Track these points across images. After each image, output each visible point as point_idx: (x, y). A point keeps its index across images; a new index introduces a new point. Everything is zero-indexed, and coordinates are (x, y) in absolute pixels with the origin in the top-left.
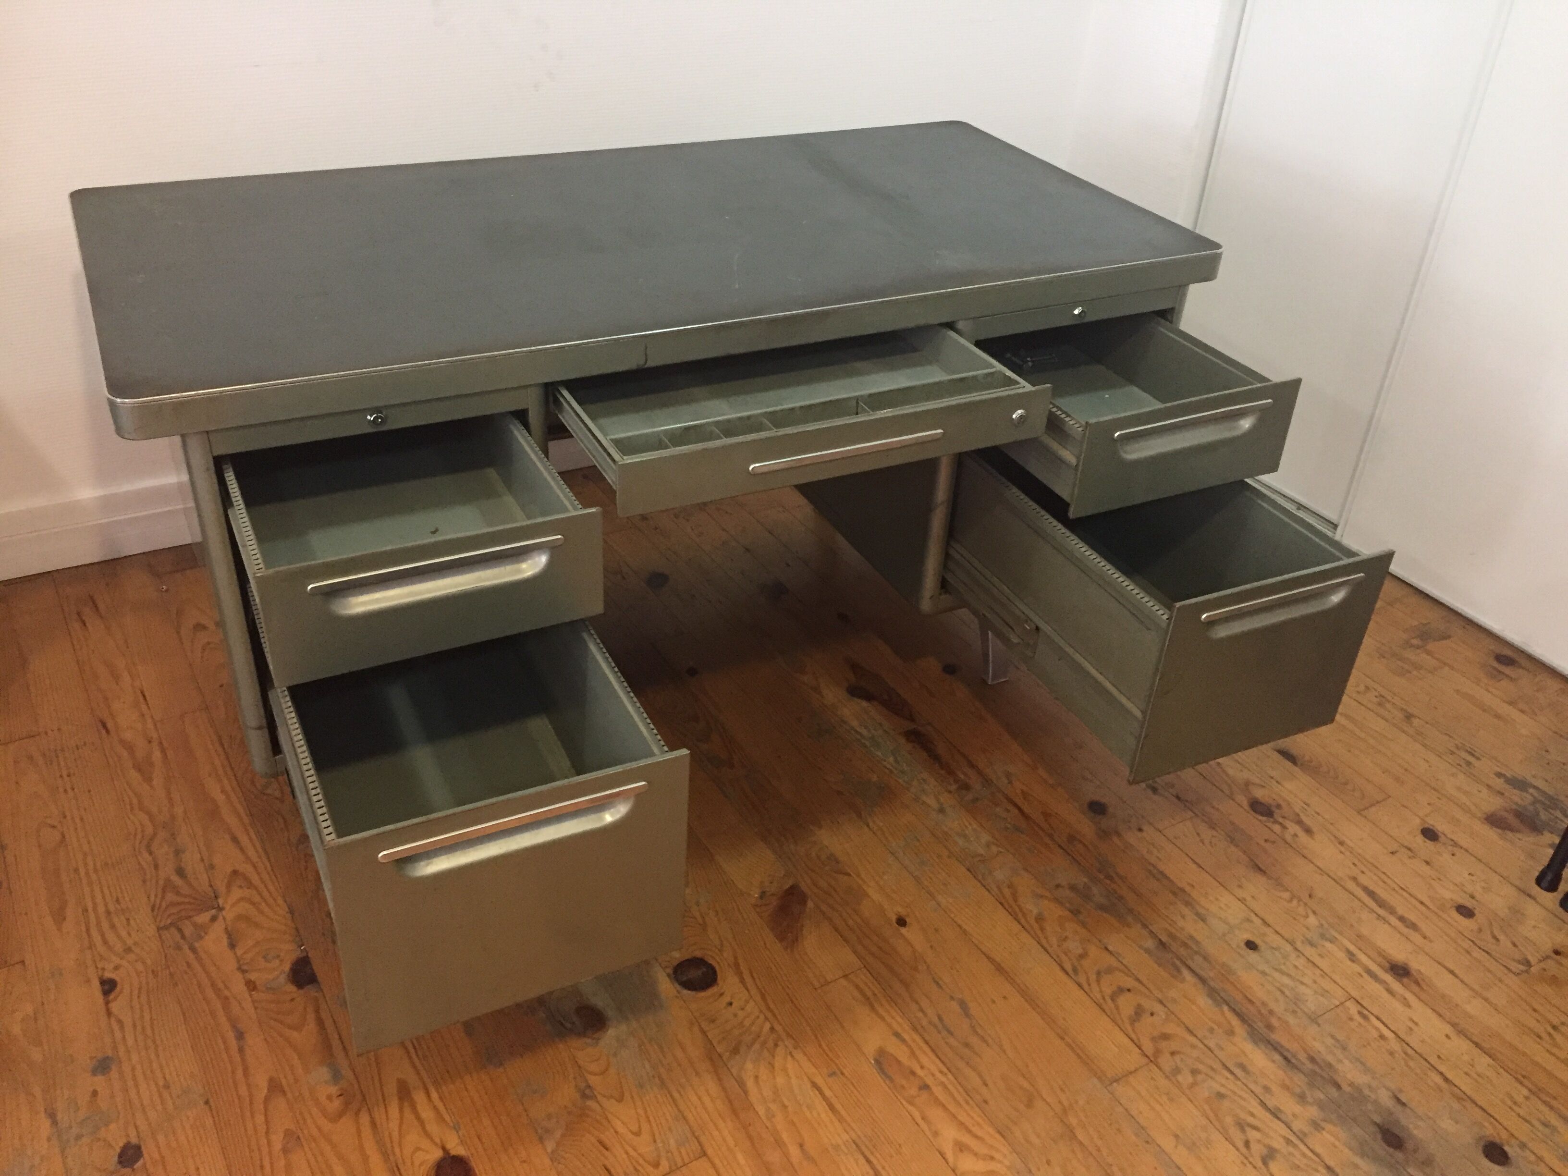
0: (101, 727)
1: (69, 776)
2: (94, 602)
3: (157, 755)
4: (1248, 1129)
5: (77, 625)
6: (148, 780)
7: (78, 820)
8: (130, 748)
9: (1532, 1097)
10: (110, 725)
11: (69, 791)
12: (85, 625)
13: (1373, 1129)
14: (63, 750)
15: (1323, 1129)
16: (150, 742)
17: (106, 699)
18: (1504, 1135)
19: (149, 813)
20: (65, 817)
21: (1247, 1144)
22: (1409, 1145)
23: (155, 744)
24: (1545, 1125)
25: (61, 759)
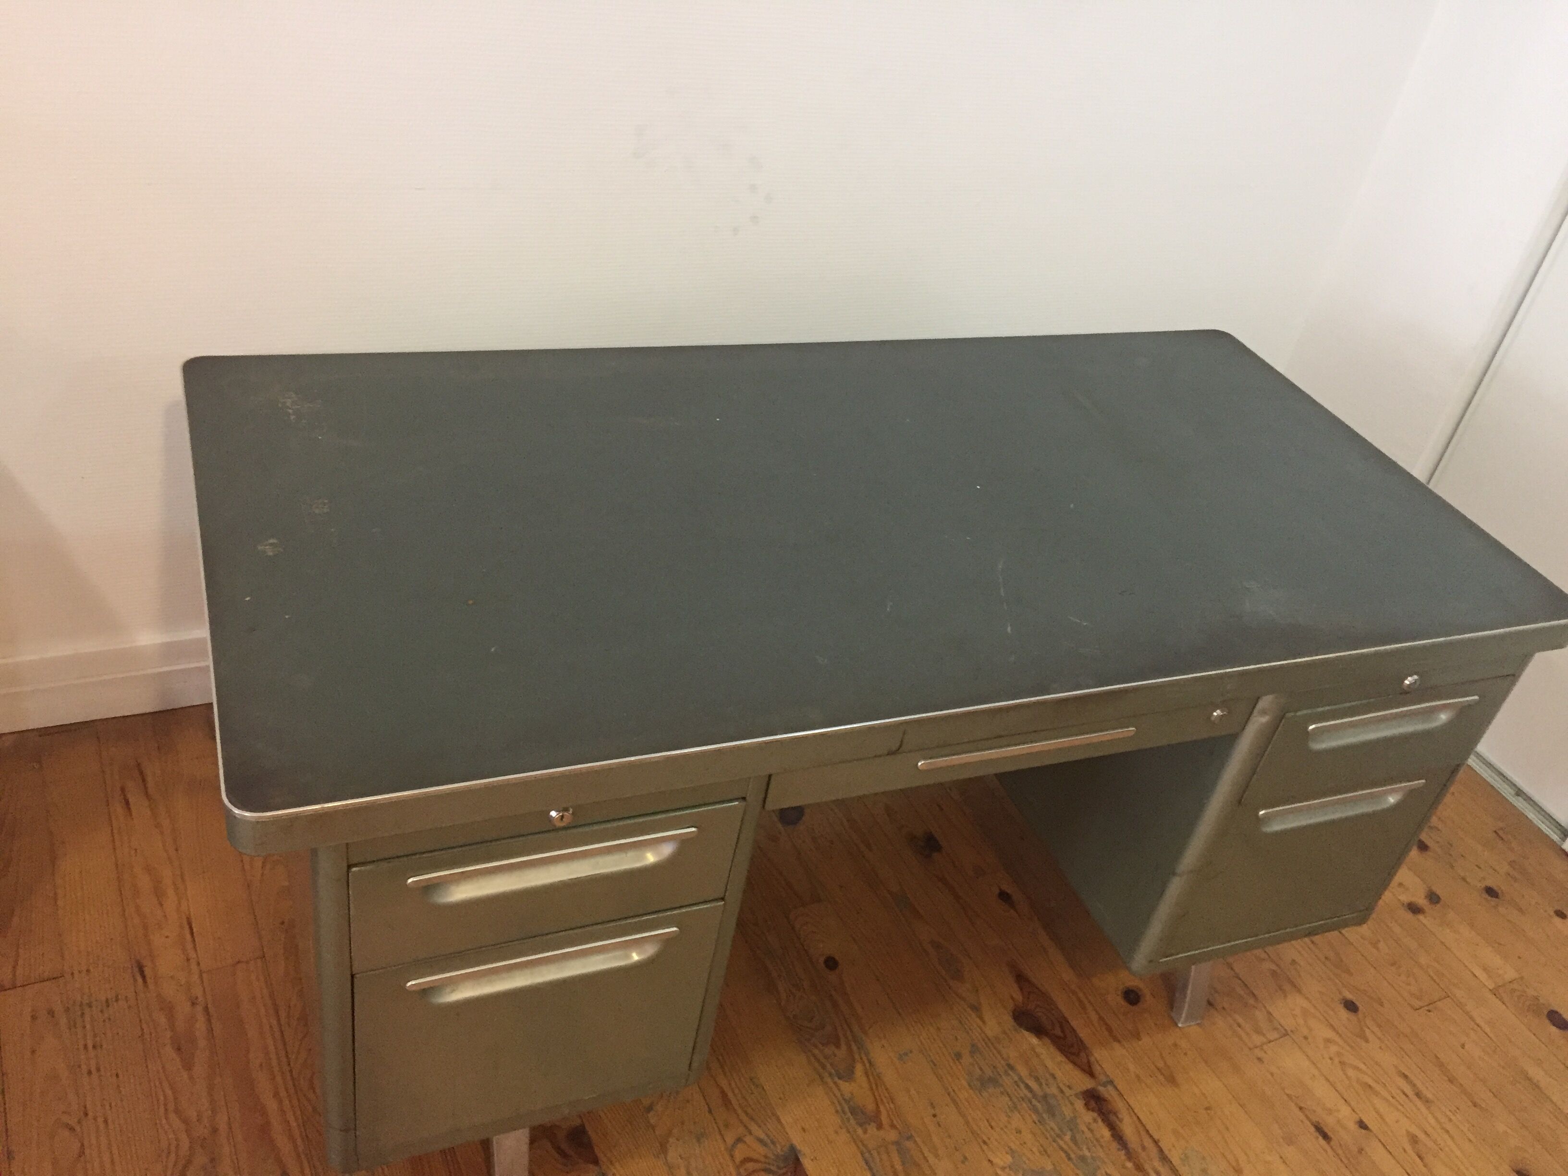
0: (136, 970)
1: (94, 1047)
2: (141, 773)
3: (201, 1026)
5: (118, 808)
6: (188, 1066)
7: (100, 1120)
8: (169, 1009)
10: (148, 971)
11: (93, 1069)
12: (129, 809)
14: (90, 1005)
16: (193, 1004)
17: (145, 927)
19: (186, 1121)
20: (86, 1114)
23: (199, 1009)
25: (87, 1018)
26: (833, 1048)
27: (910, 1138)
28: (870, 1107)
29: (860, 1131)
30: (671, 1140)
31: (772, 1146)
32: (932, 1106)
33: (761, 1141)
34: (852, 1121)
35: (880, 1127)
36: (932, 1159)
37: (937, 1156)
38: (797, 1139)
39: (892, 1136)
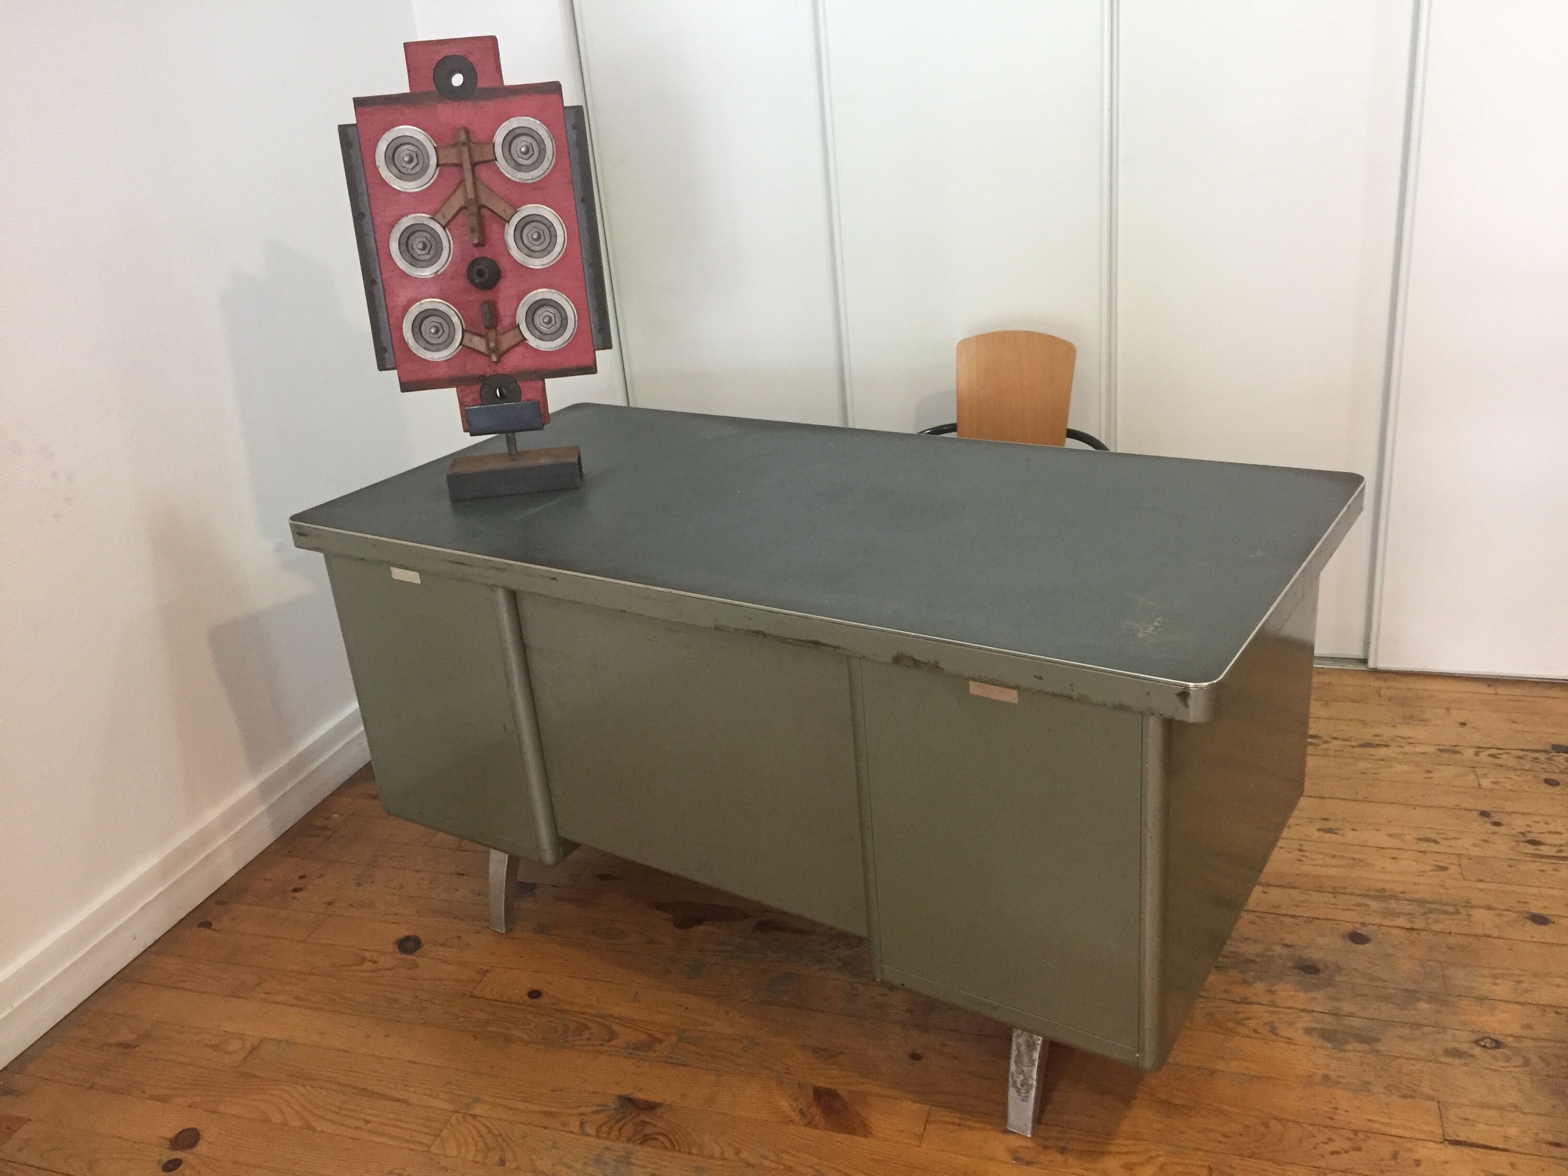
4: (1246, 1022)
9: (1336, 895)
13: (1295, 971)
15: (1277, 991)
18: (1350, 925)
21: (1255, 1031)
22: (1321, 966)
24: (1359, 905)
26: (586, 1032)
27: (684, 1031)
28: (643, 1037)
29: (651, 1054)
30: (537, 1164)
31: (607, 1108)
32: (680, 1006)
33: (596, 1112)
34: (642, 1054)
35: (661, 1041)
36: (708, 1029)
37: (709, 1025)
38: (618, 1091)
39: (674, 1038)
